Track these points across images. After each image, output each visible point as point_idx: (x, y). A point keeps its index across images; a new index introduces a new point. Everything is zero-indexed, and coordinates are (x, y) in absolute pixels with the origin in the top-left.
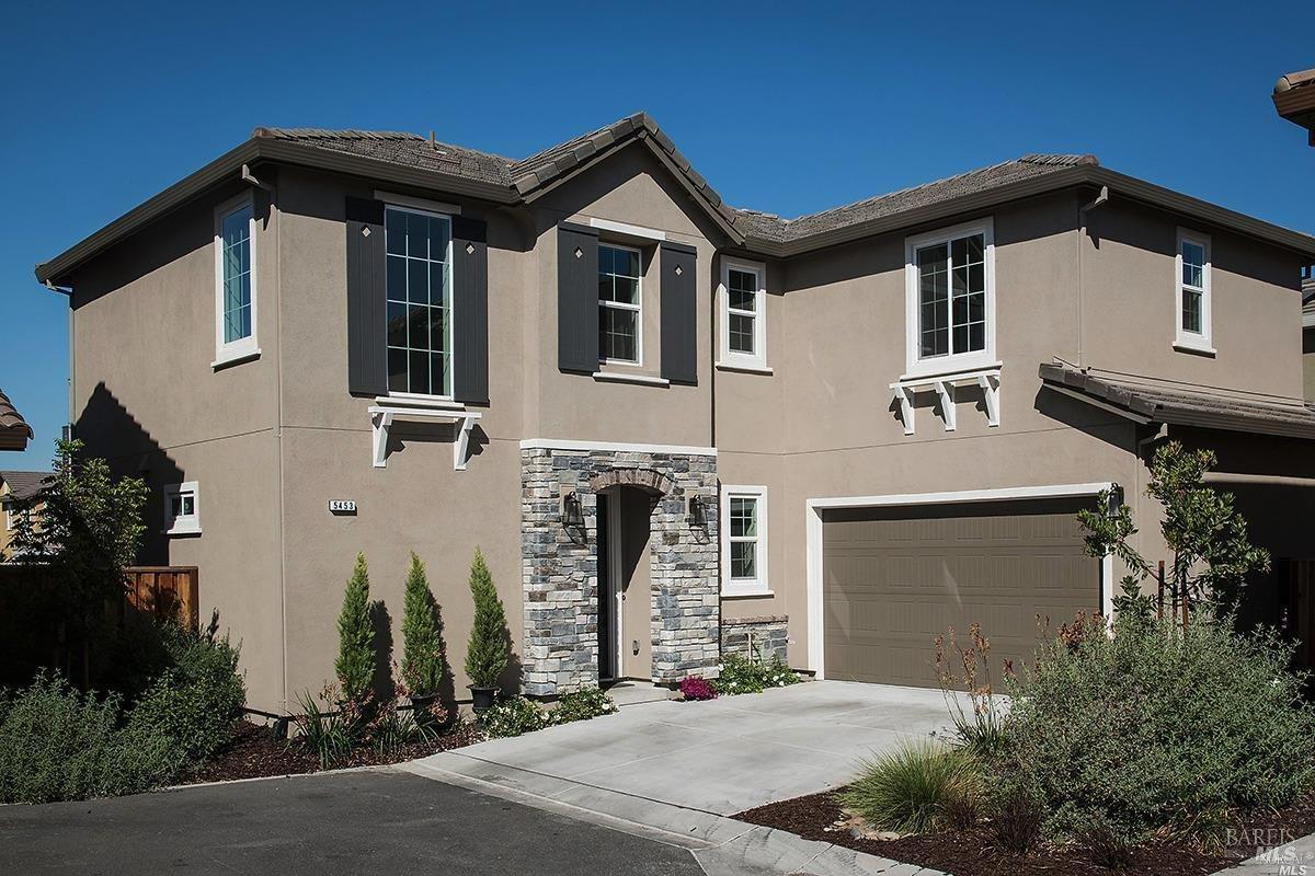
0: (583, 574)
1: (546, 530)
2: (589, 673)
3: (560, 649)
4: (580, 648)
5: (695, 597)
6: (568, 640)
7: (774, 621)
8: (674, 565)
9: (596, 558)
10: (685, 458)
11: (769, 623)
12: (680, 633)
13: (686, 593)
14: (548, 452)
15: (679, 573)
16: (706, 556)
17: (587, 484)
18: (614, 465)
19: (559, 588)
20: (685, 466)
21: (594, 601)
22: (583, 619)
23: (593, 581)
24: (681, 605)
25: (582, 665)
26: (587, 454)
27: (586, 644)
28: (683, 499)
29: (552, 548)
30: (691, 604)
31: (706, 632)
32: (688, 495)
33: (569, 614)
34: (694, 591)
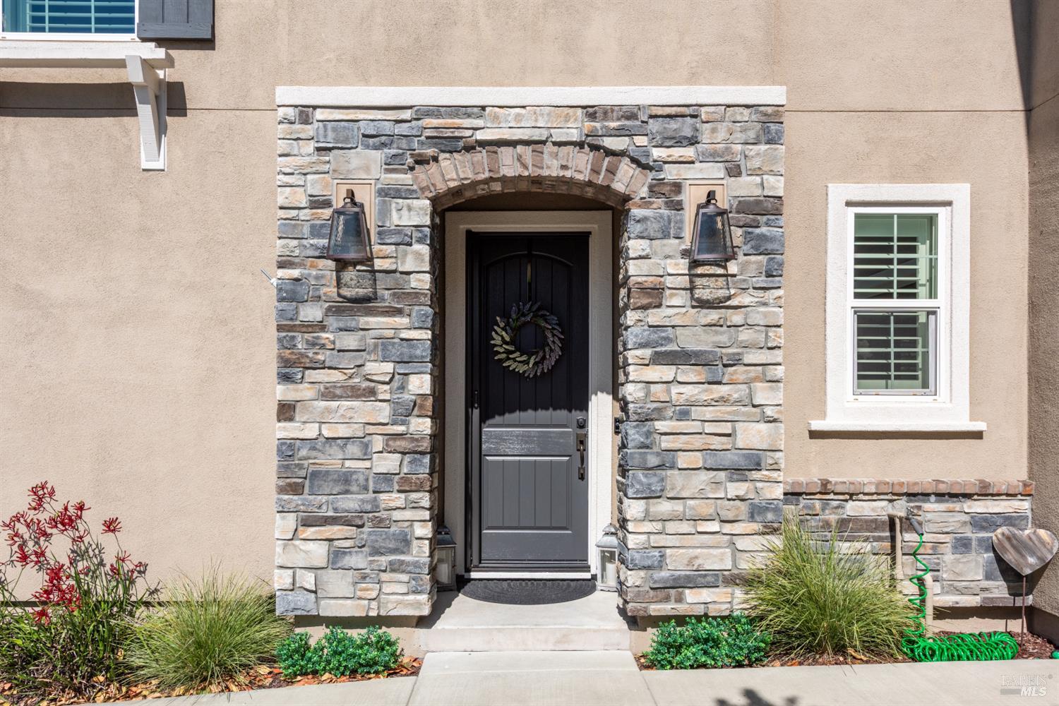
0: (389, 367)
1: (295, 273)
2: (405, 577)
3: (327, 521)
4: (379, 522)
5: (709, 428)
6: (350, 503)
7: (985, 492)
8: (647, 353)
9: (428, 335)
10: (691, 112)
11: (968, 496)
12: (664, 507)
13: (684, 415)
14: (305, 113)
15: (667, 372)
16: (745, 335)
17: (407, 178)
18: (480, 136)
19: (329, 393)
20: (688, 132)
21: (423, 426)
22: (388, 463)
23: (421, 384)
24: (666, 443)
25: (384, 560)
26: (407, 115)
27: (397, 515)
28: (678, 207)
29: (312, 313)
30: (698, 442)
31: (743, 507)
32: (692, 197)
33: (354, 449)
34: (709, 413)
